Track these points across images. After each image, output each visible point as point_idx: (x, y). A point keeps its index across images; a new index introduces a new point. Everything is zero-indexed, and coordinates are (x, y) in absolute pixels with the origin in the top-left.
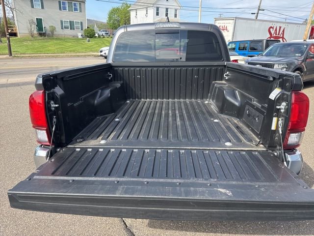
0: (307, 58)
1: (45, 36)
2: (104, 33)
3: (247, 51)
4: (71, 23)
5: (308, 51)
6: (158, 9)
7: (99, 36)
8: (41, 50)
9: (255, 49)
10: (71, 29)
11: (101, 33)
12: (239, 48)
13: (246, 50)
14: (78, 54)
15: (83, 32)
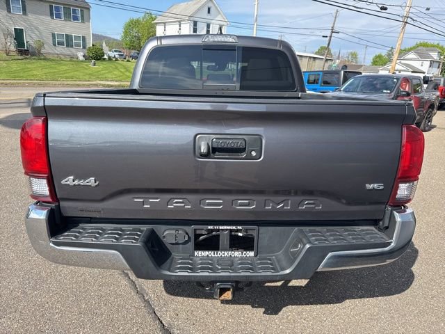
0: (398, 96)
1: (28, 55)
2: (116, 54)
3: (319, 85)
4: (68, 37)
5: (398, 87)
6: (195, 23)
7: (110, 58)
8: (21, 75)
9: (329, 83)
10: (67, 46)
11: (112, 54)
12: (308, 80)
13: (317, 83)
14: (78, 83)
15: (86, 51)
